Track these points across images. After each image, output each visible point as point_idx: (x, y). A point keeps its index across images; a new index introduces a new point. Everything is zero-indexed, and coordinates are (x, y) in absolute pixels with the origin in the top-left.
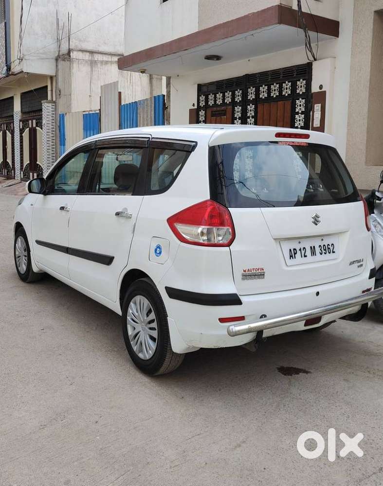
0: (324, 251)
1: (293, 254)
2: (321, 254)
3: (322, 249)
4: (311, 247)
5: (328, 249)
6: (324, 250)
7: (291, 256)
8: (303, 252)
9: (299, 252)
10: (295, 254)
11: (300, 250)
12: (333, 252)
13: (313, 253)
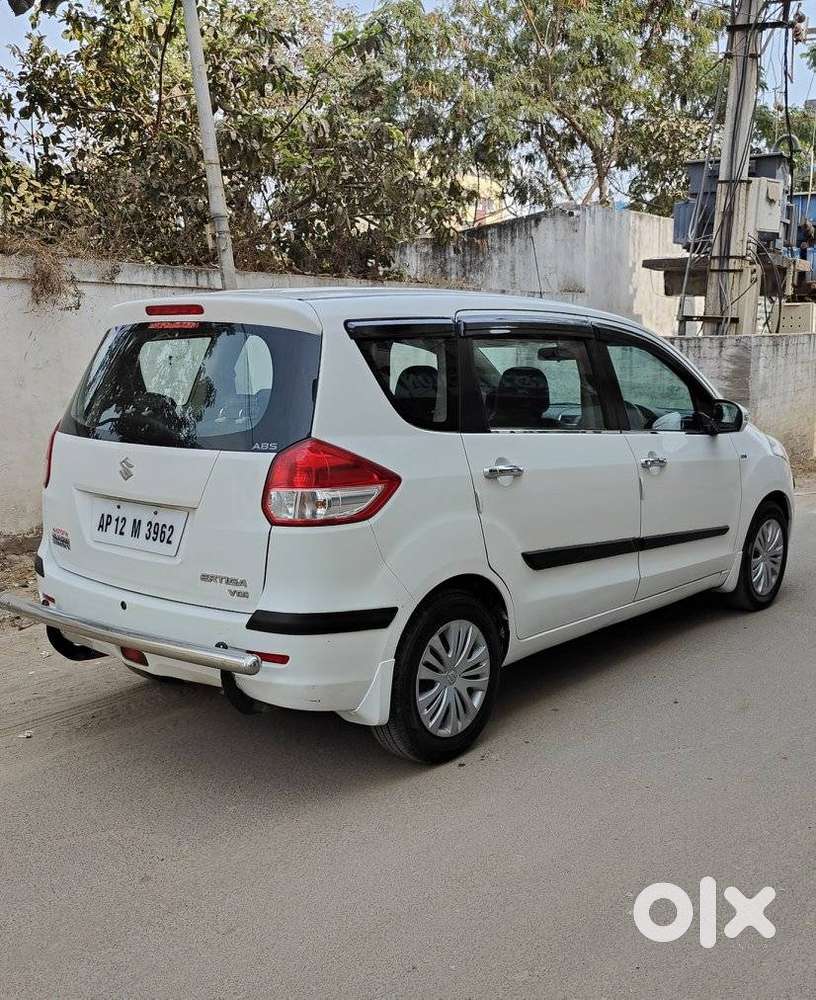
0: (153, 535)
1: (104, 523)
2: (147, 538)
3: (152, 530)
4: (135, 521)
5: (160, 533)
6: (155, 533)
7: (101, 526)
8: (120, 525)
9: (114, 522)
10: (108, 524)
11: (117, 520)
12: (169, 542)
13: (136, 532)
